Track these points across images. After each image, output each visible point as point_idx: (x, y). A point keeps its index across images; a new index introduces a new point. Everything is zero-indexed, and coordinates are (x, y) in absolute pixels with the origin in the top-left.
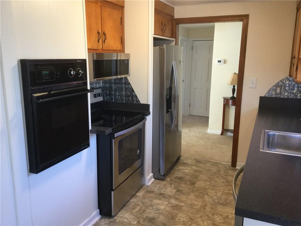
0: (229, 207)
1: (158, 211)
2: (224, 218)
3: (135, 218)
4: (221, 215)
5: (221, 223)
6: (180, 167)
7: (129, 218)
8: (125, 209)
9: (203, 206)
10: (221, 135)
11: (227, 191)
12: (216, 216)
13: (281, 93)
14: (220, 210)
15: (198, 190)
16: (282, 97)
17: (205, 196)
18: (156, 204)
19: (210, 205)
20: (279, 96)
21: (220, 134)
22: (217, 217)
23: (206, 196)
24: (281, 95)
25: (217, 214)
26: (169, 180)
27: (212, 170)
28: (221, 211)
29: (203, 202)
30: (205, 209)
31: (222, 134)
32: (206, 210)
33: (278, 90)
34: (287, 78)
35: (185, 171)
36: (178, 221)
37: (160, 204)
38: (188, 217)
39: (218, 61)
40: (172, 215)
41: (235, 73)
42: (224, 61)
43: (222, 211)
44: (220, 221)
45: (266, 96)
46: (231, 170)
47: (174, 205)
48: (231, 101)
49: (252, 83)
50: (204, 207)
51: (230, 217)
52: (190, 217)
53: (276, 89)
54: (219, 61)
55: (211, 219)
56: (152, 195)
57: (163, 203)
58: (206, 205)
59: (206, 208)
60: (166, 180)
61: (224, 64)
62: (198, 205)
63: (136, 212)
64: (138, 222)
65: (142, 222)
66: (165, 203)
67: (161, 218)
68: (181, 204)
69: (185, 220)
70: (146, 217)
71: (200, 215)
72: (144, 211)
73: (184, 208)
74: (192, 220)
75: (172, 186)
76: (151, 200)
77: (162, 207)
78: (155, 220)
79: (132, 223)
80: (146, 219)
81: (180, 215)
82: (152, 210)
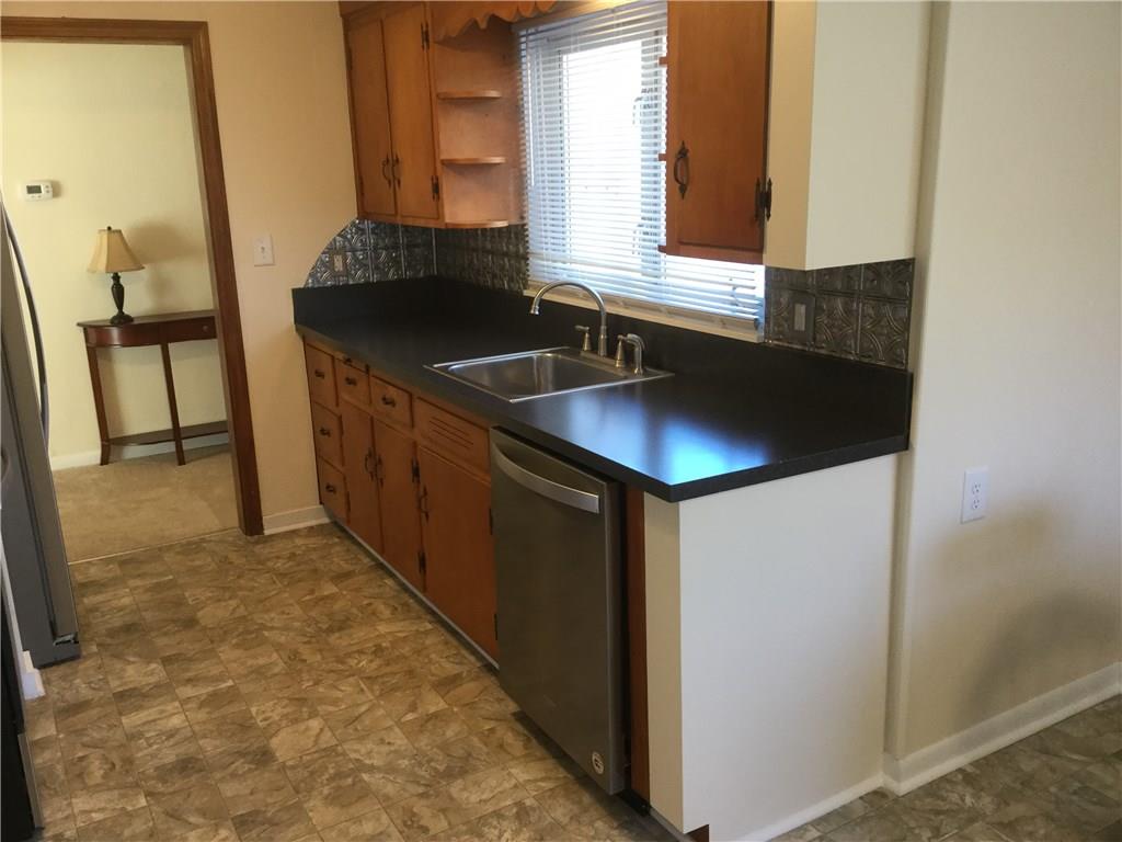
1: (177, 737)
2: (374, 653)
3: (122, 791)
4: (361, 652)
6: (86, 600)
7: (103, 805)
8: (50, 795)
9: (290, 659)
10: (102, 464)
11: (308, 598)
12: (352, 661)
13: (347, 273)
14: (343, 644)
15: (225, 632)
16: (351, 282)
18: (144, 724)
19: (308, 646)
20: (342, 281)
21: (99, 461)
22: (356, 661)
24: (347, 276)
25: (349, 655)
26: (94, 649)
27: (200, 567)
28: (352, 645)
29: (276, 650)
30: (303, 661)
31: (105, 461)
32: (309, 662)
33: (339, 265)
34: (353, 224)
35: (115, 603)
36: (269, 725)
37: (159, 719)
38: (286, 702)
39: (25, 190)
40: (233, 723)
41: (109, 228)
42: (50, 189)
43: (352, 642)
44: (374, 665)
45: (310, 285)
46: (257, 543)
47: (202, 698)
48: (115, 333)
49: (260, 250)
50: (295, 658)
51: (384, 645)
52: (290, 699)
53: (332, 262)
54: (33, 190)
55: (347, 673)
56: (94, 713)
57: (162, 711)
58: (296, 653)
59: (303, 658)
60: (84, 653)
61: (55, 200)
62: (274, 664)
63: (103, 777)
64: (148, 794)
65: (160, 788)
66: (170, 708)
67: (210, 746)
68: (223, 685)
69: (285, 711)
70: (157, 769)
71: (308, 680)
72: (129, 762)
73: (245, 689)
74: (302, 701)
75: (132, 659)
76: (111, 727)
77: (176, 721)
78: (197, 760)
79: (130, 808)
80: (164, 773)
81: (254, 710)
82: (150, 745)
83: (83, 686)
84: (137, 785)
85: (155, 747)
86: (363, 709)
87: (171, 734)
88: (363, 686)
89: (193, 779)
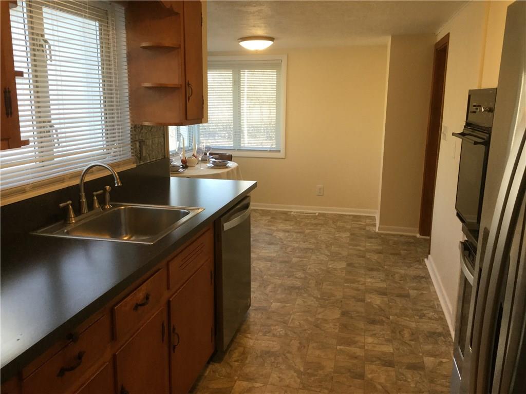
0: (259, 351)
1: (371, 333)
2: (270, 332)
3: (398, 323)
5: (276, 326)
7: (405, 321)
9: (304, 347)
12: (283, 333)
14: (276, 343)
17: (304, 369)
19: (291, 351)
22: (281, 332)
23: (302, 369)
25: (280, 337)
28: (273, 341)
29: (306, 355)
30: (300, 343)
32: (299, 341)
36: (336, 323)
38: (323, 328)
43: (271, 342)
44: (277, 327)
50: (301, 347)
52: (321, 329)
55: (290, 329)
57: (374, 347)
58: (299, 349)
59: (299, 345)
62: (313, 348)
63: (404, 330)
64: (389, 318)
65: (384, 319)
66: (370, 348)
67: (361, 325)
68: (342, 347)
69: (325, 325)
70: (383, 325)
71: (307, 333)
72: (393, 332)
73: (334, 341)
74: (317, 326)
75: (380, 387)
76: (398, 349)
77: (370, 340)
78: (368, 322)
79: (396, 317)
80: (381, 323)
81: (337, 331)
82: (384, 334)
83: (409, 380)
84: (392, 322)
85: (382, 333)
86: (298, 314)
87: (374, 335)
88: (290, 321)
89: (372, 317)
